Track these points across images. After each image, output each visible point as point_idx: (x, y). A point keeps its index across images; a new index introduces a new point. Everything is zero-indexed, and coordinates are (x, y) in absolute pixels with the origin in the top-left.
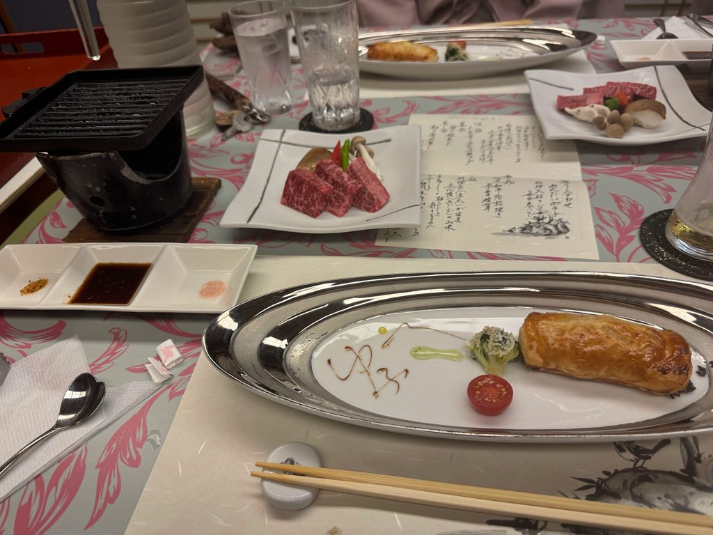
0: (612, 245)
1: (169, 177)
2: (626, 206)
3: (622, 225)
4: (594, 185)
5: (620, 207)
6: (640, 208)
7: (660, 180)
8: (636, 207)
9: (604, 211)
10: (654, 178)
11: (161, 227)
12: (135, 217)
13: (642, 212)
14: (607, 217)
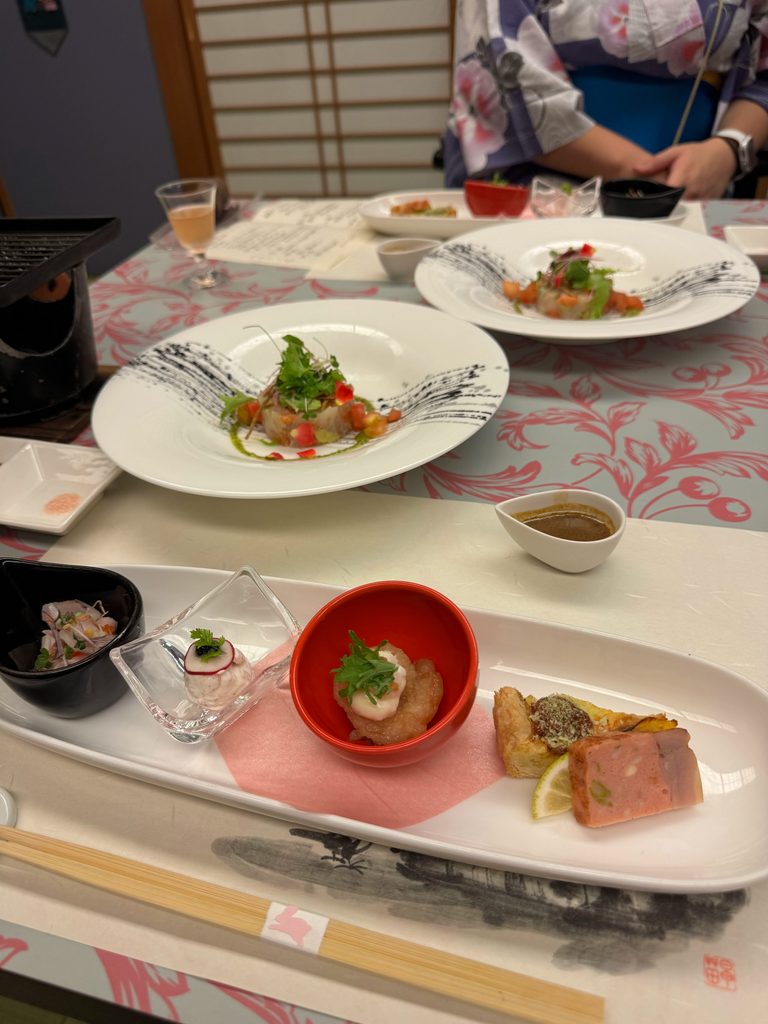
0: (630, 487)
1: (51, 352)
2: (673, 438)
3: (656, 462)
4: (638, 408)
5: (663, 440)
6: (692, 442)
7: (738, 408)
8: (686, 440)
9: (637, 442)
10: (728, 406)
11: (43, 420)
12: (5, 401)
13: (693, 448)
14: (637, 450)
